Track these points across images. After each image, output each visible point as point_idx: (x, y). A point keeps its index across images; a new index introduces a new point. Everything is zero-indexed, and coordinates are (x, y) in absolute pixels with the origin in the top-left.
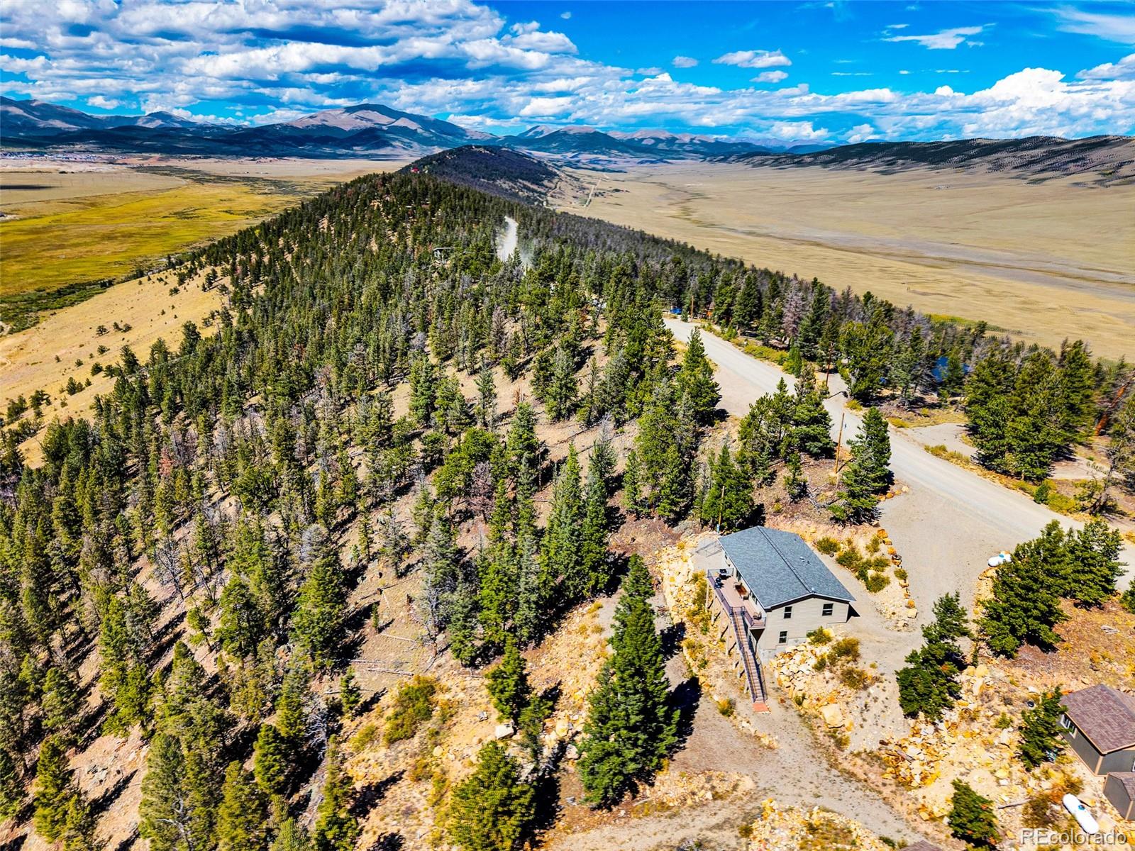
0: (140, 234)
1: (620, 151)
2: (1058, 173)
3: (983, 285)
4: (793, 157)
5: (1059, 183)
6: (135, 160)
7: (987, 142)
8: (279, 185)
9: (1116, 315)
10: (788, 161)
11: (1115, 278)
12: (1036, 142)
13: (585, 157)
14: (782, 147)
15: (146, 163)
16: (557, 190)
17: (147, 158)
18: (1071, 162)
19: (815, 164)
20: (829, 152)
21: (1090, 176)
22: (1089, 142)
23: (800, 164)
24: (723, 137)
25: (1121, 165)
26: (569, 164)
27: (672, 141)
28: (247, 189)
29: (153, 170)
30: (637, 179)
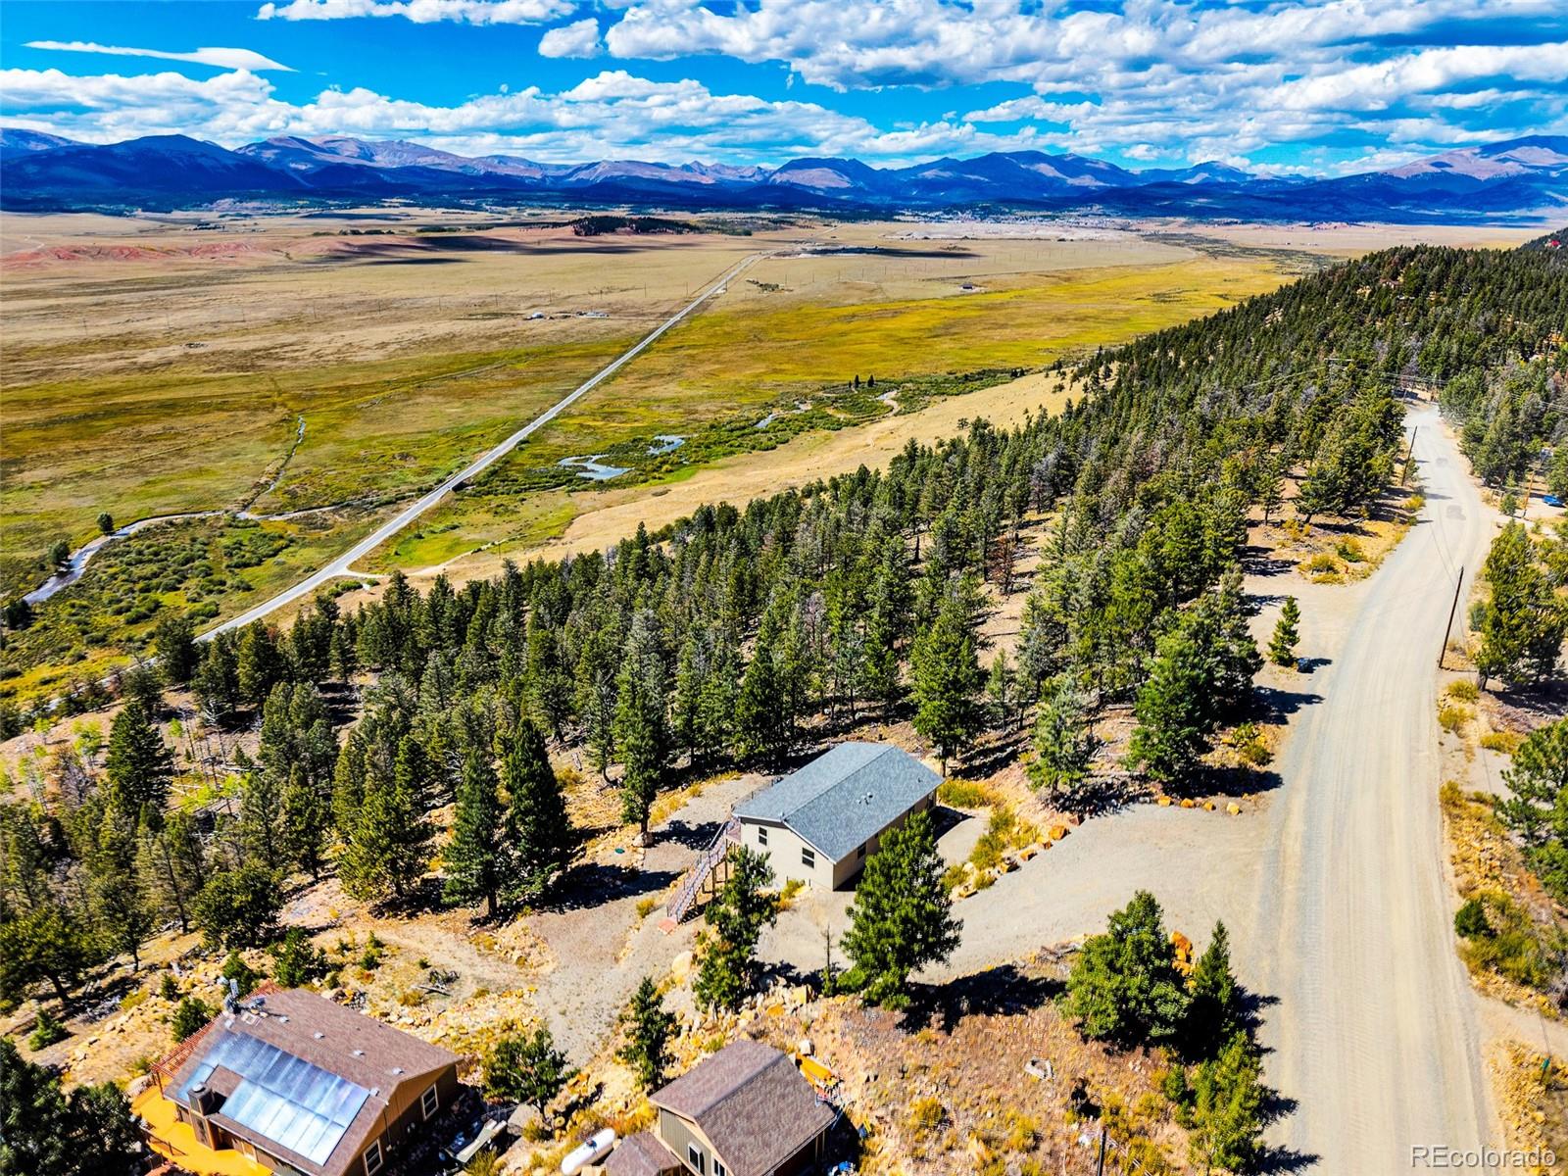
0: (1096, 318)
6: (1152, 226)
15: (1162, 230)
17: (1167, 224)
28: (1270, 266)
29: (1166, 238)
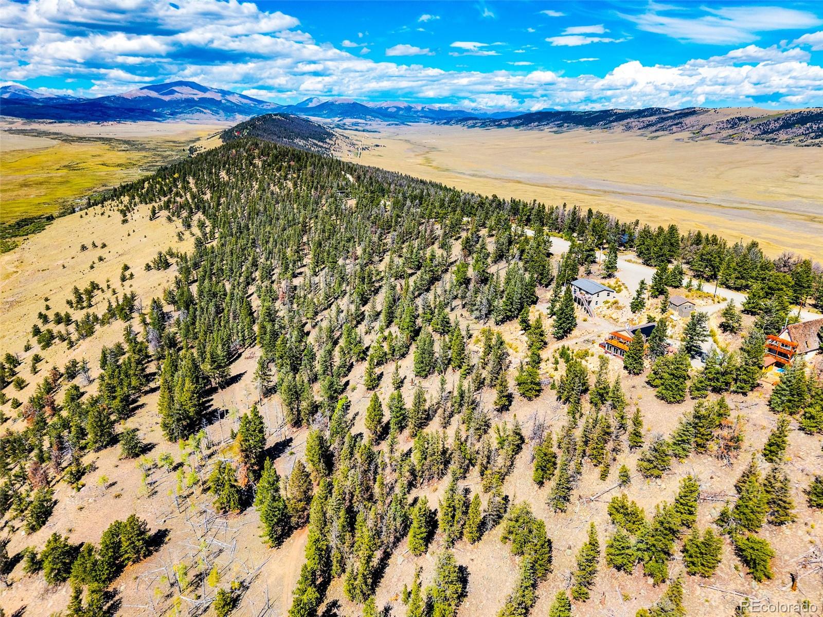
0: (48, 182)
1: (372, 116)
2: (666, 132)
3: (626, 207)
4: (494, 121)
5: (666, 139)
7: (620, 112)
8: (131, 144)
9: (704, 224)
10: (492, 124)
11: (703, 201)
12: (651, 112)
13: (348, 121)
14: (485, 113)
16: (337, 146)
17: (12, 123)
18: (674, 125)
19: (510, 126)
20: (518, 118)
21: (686, 135)
22: (683, 112)
23: (500, 126)
24: (445, 106)
25: (704, 127)
26: (338, 126)
27: (409, 109)
28: (107, 147)
29: (23, 132)
30: (389, 137)
